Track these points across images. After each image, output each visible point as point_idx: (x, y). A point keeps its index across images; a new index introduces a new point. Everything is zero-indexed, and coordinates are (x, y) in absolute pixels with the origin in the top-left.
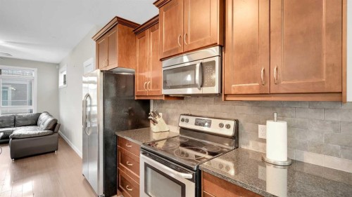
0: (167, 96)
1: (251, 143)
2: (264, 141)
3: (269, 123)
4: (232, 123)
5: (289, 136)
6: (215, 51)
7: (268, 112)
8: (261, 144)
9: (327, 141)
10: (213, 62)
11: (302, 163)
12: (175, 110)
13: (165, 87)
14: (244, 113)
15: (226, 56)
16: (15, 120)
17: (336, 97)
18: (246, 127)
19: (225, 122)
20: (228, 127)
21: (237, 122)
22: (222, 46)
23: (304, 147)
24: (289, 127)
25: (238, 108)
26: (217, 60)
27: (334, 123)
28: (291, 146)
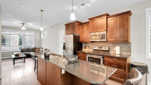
0: (91, 42)
1: (112, 52)
2: (115, 51)
3: (116, 47)
4: (108, 48)
5: (120, 49)
6: (105, 32)
7: (116, 45)
8: (114, 52)
9: (127, 50)
10: (105, 35)
11: (123, 54)
12: (91, 45)
13: (91, 39)
14: (110, 45)
15: (107, 33)
16: (28, 50)
17: (127, 42)
18: (111, 48)
19: (106, 47)
20: (107, 48)
21: (109, 47)
22: (107, 31)
23: (123, 51)
24: (120, 48)
25: (109, 44)
26: (106, 34)
27: (128, 46)
28: (121, 51)
